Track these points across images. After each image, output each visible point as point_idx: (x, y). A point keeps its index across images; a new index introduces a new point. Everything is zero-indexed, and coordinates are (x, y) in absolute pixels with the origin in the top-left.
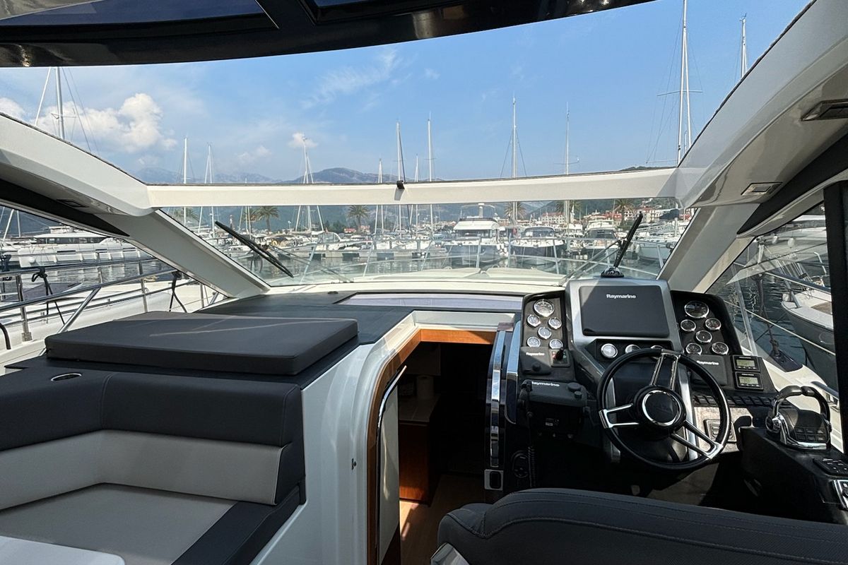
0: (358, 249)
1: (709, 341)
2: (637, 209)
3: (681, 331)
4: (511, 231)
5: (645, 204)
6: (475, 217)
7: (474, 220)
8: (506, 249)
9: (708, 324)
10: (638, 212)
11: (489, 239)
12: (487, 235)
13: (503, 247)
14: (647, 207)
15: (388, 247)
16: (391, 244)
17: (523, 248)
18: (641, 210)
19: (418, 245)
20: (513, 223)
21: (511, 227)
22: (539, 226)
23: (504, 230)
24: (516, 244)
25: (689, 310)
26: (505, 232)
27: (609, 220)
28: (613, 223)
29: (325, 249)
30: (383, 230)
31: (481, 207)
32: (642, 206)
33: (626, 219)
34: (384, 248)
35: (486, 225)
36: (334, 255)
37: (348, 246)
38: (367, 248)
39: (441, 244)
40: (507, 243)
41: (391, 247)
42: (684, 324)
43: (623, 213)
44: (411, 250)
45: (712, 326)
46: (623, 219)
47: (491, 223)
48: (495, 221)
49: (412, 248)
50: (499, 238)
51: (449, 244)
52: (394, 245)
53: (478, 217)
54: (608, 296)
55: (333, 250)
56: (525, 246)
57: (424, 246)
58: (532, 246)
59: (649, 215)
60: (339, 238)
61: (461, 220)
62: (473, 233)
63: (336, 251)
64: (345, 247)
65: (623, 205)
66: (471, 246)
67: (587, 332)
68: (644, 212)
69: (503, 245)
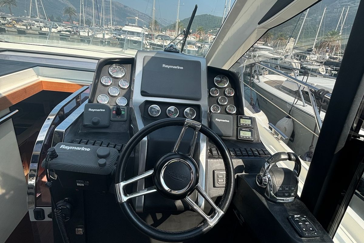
0: (69, 33)
1: (226, 103)
2: (206, 34)
3: (210, 95)
4: (151, 35)
5: (209, 32)
6: (133, 25)
7: (133, 26)
8: (148, 44)
9: (227, 91)
10: (206, 36)
11: (140, 38)
12: (139, 35)
13: (146, 43)
14: (210, 34)
15: (87, 35)
16: (88, 33)
17: (156, 44)
18: (207, 35)
19: (104, 36)
20: (152, 31)
21: (151, 33)
22: (164, 34)
23: (147, 34)
24: (152, 42)
25: (217, 81)
26: (148, 35)
27: (194, 37)
28: (195, 38)
29: (49, 31)
30: (85, 25)
31: (136, 20)
32: (208, 33)
33: (201, 38)
34: (84, 35)
35: (139, 30)
36: (54, 34)
37: (63, 31)
38: (74, 34)
39: (116, 37)
40: (148, 41)
41: (88, 35)
42: (212, 90)
43: (200, 35)
44: (99, 38)
45: (229, 94)
46: (200, 37)
47: (141, 29)
48: (143, 28)
49: (100, 37)
50: (145, 38)
51: (119, 37)
52: (90, 34)
53: (135, 25)
54: (164, 66)
55: (54, 32)
56: (156, 43)
57: (107, 37)
58: (160, 44)
59: (210, 38)
60: (57, 25)
61: (126, 25)
62: (133, 33)
63: (56, 33)
64: (61, 31)
65: (200, 31)
66: (131, 40)
67: (144, 93)
68: (209, 36)
69: (146, 42)
